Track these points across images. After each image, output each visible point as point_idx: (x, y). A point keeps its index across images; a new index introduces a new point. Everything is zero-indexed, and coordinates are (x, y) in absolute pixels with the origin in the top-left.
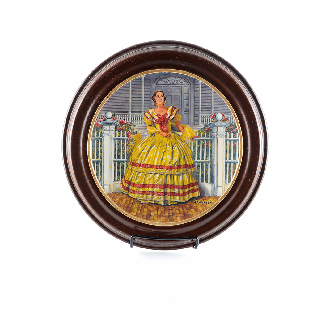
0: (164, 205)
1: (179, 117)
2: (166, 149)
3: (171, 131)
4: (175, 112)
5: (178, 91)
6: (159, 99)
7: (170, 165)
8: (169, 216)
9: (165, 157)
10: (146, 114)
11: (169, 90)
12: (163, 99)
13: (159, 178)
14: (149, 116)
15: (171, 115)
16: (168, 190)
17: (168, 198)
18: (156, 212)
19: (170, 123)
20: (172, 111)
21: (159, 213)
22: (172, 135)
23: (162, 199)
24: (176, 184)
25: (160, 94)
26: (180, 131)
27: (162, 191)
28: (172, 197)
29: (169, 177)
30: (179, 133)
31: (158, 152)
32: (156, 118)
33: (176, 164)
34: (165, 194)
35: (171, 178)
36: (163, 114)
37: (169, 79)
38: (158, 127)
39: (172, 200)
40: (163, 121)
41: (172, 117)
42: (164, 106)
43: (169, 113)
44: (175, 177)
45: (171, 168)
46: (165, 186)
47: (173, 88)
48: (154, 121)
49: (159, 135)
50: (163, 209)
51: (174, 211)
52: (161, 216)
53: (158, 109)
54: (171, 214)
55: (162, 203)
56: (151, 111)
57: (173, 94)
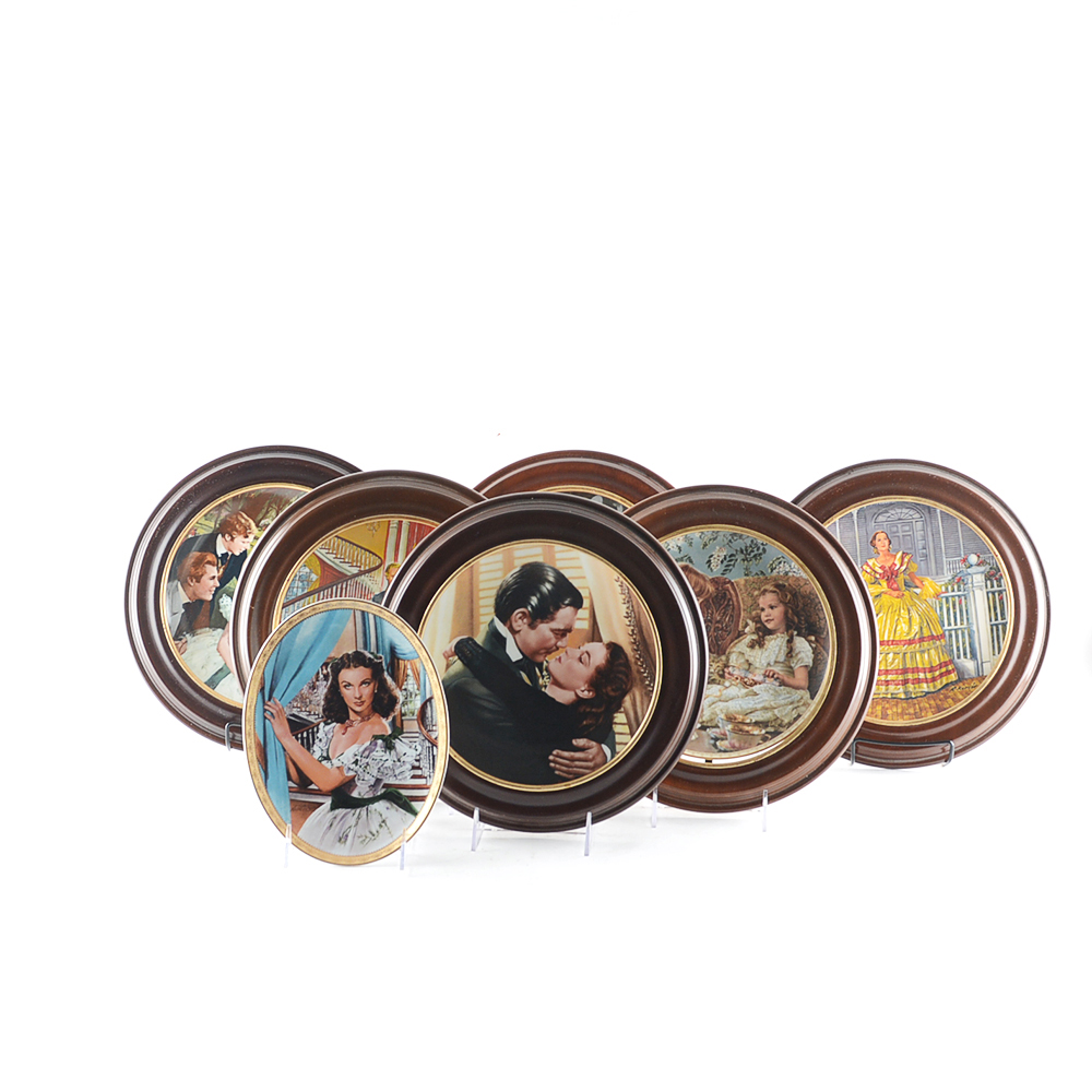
0: (907, 699)
1: (914, 568)
2: (899, 615)
3: (904, 588)
4: (906, 560)
5: (907, 528)
6: (882, 543)
7: (908, 638)
8: (915, 713)
9: (898, 628)
10: (865, 567)
11: (895, 529)
12: (887, 542)
13: (894, 659)
14: (869, 570)
15: (902, 565)
16: (910, 676)
17: (910, 687)
18: (895, 710)
19: (901, 577)
20: (903, 558)
21: (900, 711)
22: (906, 593)
23: (901, 690)
24: (920, 666)
25: (882, 536)
26: (917, 587)
27: (901, 677)
28: (917, 686)
29: (908, 656)
30: (916, 590)
31: (888, 621)
32: (880, 571)
33: (917, 636)
34: (905, 682)
35: (912, 657)
36: (888, 565)
37: (893, 512)
38: (884, 584)
39: (917, 690)
40: (890, 575)
41: (903, 568)
42: (890, 554)
43: (898, 563)
44: (918, 655)
45: (910, 642)
46: (905, 671)
47: (899, 526)
48: (878, 576)
49: (887, 596)
50: (905, 705)
51: (922, 705)
52: (902, 714)
53: (881, 557)
54: (918, 710)
55: (903, 696)
56: (870, 562)
57: (900, 534)
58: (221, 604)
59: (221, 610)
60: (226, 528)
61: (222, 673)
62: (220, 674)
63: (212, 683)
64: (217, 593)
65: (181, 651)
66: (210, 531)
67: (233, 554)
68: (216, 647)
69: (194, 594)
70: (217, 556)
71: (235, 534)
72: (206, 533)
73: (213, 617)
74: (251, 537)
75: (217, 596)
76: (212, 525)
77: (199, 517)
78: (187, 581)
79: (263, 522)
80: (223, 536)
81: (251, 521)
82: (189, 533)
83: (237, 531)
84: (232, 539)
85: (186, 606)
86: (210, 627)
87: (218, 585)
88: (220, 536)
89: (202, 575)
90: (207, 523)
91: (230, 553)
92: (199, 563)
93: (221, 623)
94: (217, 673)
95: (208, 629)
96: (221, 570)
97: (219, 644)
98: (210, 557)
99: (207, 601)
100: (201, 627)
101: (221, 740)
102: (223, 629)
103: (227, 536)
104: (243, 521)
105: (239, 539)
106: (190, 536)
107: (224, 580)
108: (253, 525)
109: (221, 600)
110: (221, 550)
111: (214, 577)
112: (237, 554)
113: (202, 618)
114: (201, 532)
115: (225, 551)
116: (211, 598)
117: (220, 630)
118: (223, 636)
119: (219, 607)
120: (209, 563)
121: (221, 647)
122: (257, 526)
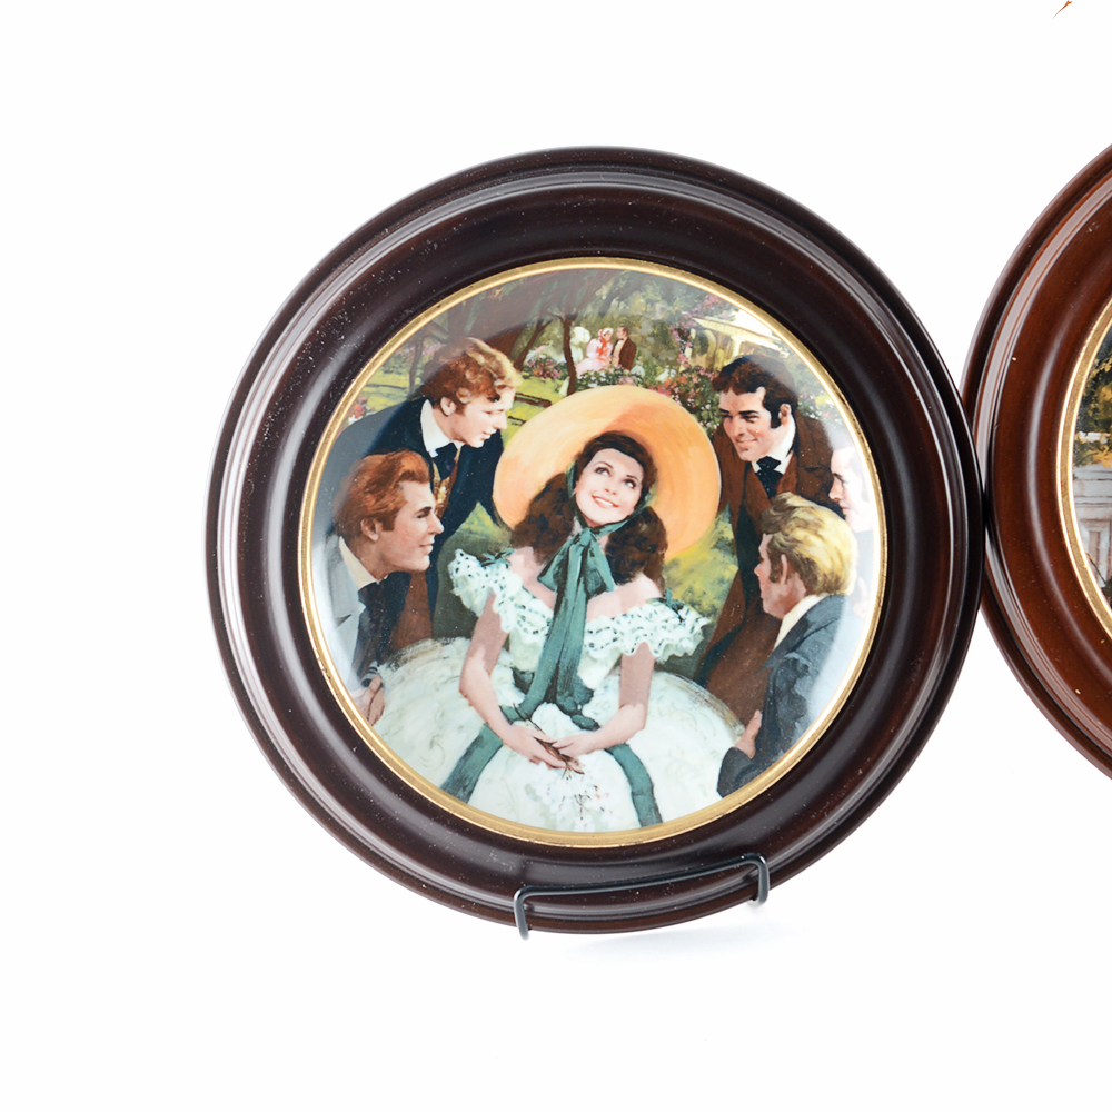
58: (455, 576)
59: (457, 592)
60: (442, 386)
61: (482, 748)
62: (477, 753)
63: (461, 783)
64: (441, 548)
65: (373, 713)
66: (399, 399)
67: (467, 448)
68: (455, 686)
69: (384, 560)
70: (426, 455)
71: (465, 395)
72: (392, 403)
73: (439, 609)
74: (507, 397)
75: (441, 557)
76: (404, 381)
77: (371, 372)
78: (360, 533)
79: (531, 355)
80: (436, 404)
81: (501, 357)
82: (349, 414)
83: (468, 385)
84: (460, 408)
85: (368, 594)
86: (435, 636)
87: (440, 528)
88: (427, 405)
89: (396, 510)
90: (391, 379)
91: (459, 445)
92: (385, 481)
93: (459, 622)
94: (468, 753)
95: (429, 643)
96: (443, 490)
97: (462, 677)
98: (410, 462)
99: (417, 573)
100: (415, 640)
101: (504, 916)
102: (468, 635)
103: (444, 402)
104: (481, 359)
105: (477, 406)
106: (352, 420)
107: (453, 514)
108: (507, 365)
109: (453, 565)
110: (434, 439)
111: (426, 511)
112: (477, 443)
113: (412, 617)
114: (380, 403)
115: (444, 442)
116: (423, 563)
117: (460, 642)
118: (470, 654)
119: (450, 584)
120: (410, 476)
121: (471, 683)
122: (519, 366)
